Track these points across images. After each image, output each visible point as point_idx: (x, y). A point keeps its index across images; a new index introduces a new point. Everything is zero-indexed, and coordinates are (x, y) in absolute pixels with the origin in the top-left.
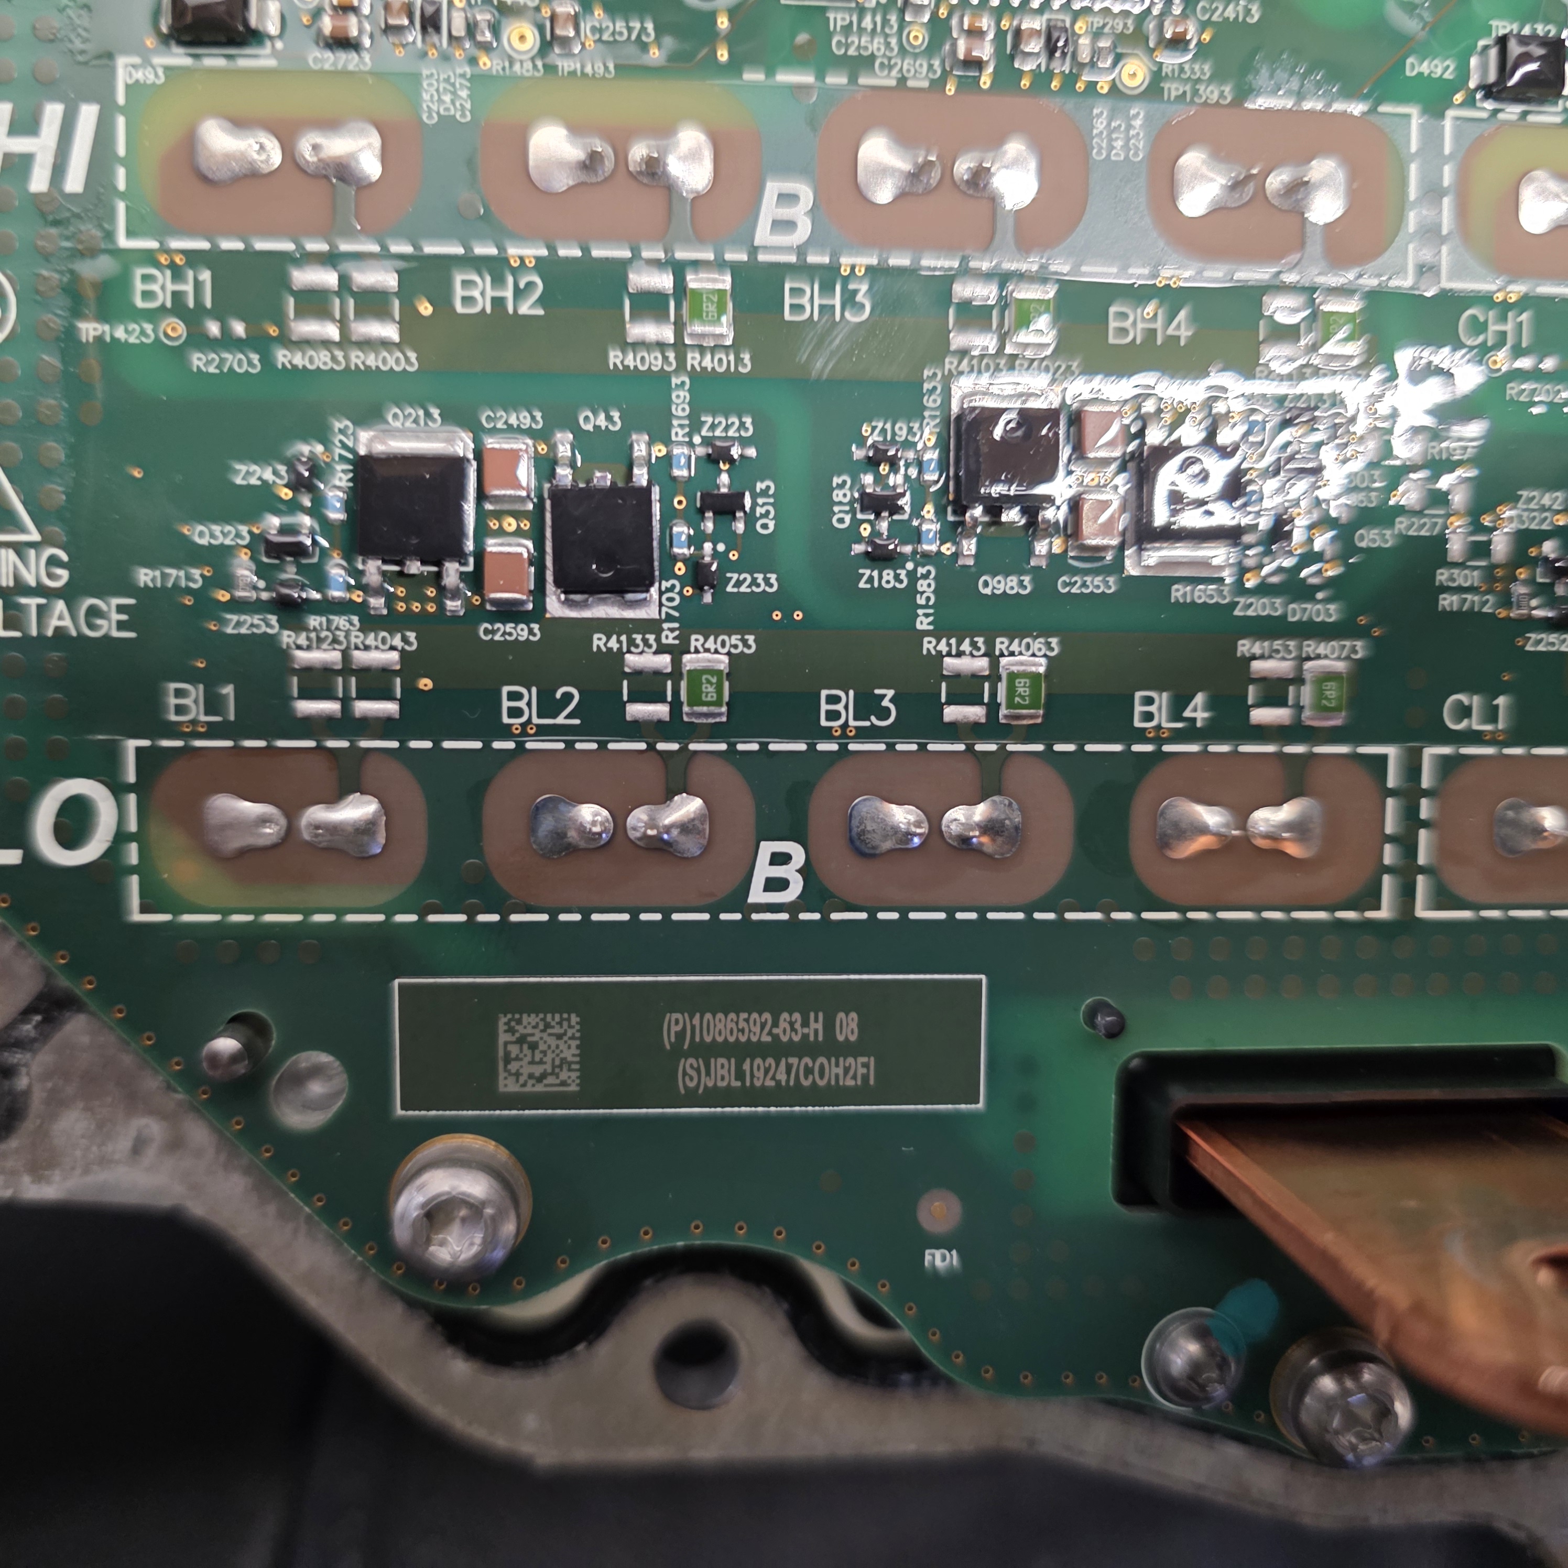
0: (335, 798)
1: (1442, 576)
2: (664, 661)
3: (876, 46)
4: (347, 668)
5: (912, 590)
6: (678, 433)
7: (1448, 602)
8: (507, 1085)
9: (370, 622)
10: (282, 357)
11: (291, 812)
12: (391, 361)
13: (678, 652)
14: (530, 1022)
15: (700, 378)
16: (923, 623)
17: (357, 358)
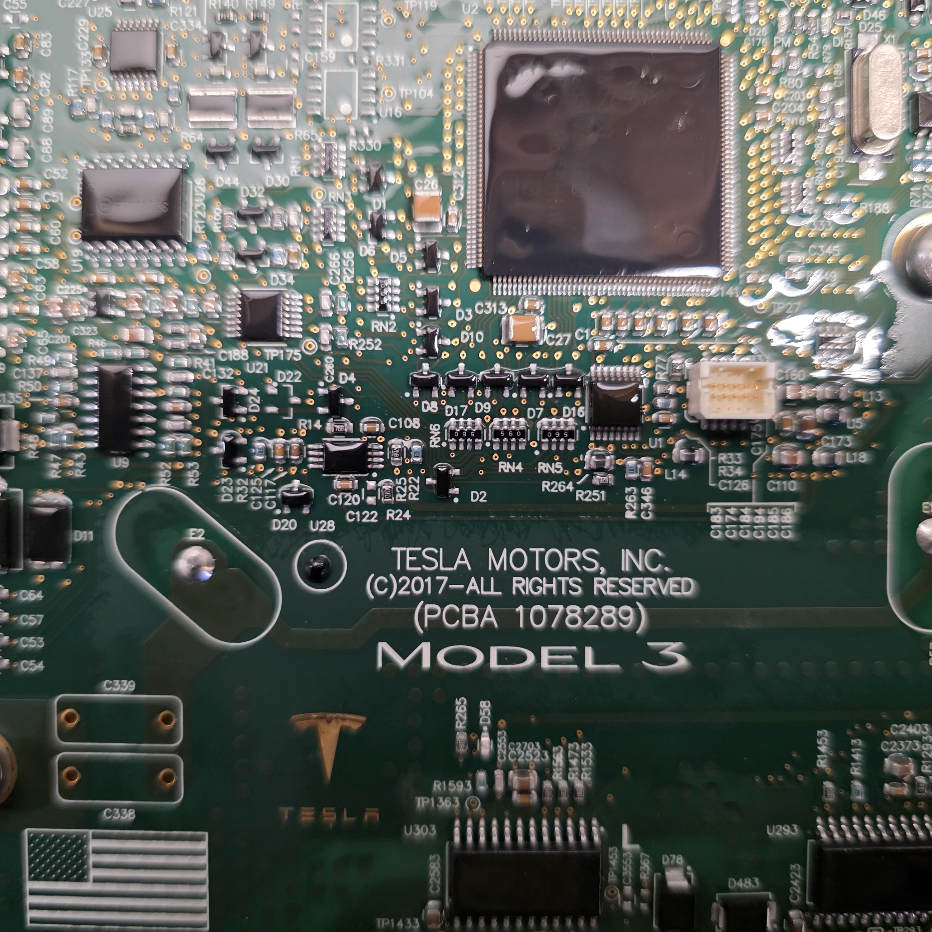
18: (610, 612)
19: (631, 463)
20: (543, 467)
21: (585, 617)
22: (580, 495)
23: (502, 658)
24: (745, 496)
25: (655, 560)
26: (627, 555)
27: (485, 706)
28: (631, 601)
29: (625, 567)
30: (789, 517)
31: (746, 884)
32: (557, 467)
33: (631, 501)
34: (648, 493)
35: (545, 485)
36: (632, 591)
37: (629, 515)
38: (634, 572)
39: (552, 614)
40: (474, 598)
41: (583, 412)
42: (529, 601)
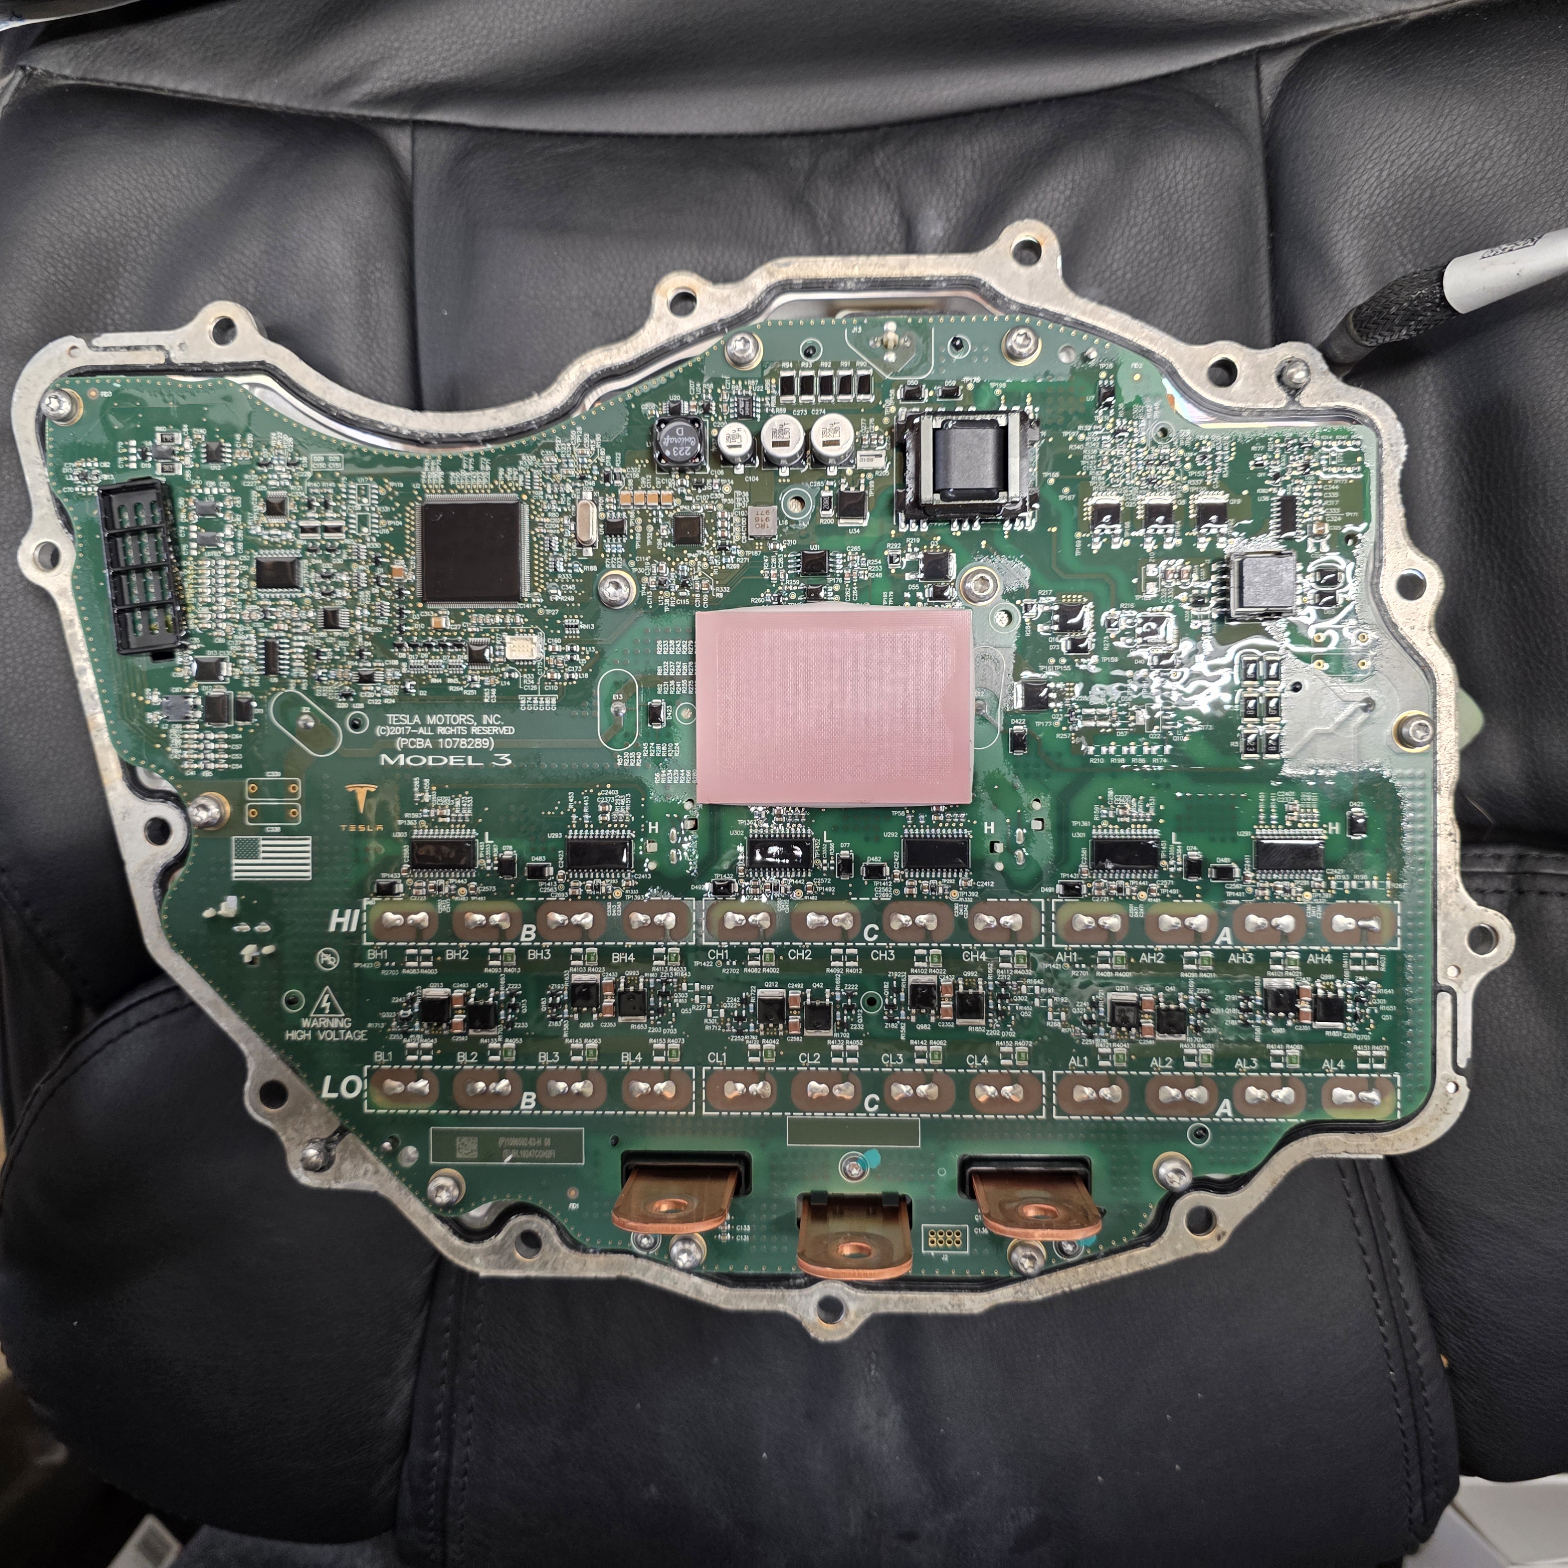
0: (417, 1080)
1: (706, 1021)
2: (498, 1045)
3: (551, 890)
4: (419, 1048)
5: (562, 1026)
6: (502, 988)
7: (707, 1028)
8: (459, 1156)
9: (425, 1037)
10: (404, 971)
11: (406, 1084)
12: (431, 972)
13: (502, 1043)
14: (465, 1139)
15: (507, 975)
16: (565, 1035)
17: (422, 971)
18: (478, 741)
19: (486, 678)
20: (450, 681)
21: (468, 743)
22: (465, 692)
23: (434, 760)
24: (535, 692)
25: (497, 719)
26: (485, 717)
27: (427, 781)
28: (487, 736)
29: (485, 722)
30: (554, 701)
31: (539, 858)
32: (456, 681)
33: (487, 694)
34: (494, 691)
35: (451, 688)
36: (488, 732)
37: (486, 700)
38: (488, 725)
39: (454, 742)
40: (422, 736)
41: (466, 657)
42: (445, 737)
